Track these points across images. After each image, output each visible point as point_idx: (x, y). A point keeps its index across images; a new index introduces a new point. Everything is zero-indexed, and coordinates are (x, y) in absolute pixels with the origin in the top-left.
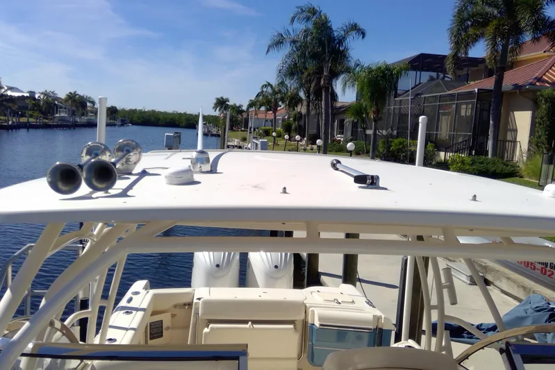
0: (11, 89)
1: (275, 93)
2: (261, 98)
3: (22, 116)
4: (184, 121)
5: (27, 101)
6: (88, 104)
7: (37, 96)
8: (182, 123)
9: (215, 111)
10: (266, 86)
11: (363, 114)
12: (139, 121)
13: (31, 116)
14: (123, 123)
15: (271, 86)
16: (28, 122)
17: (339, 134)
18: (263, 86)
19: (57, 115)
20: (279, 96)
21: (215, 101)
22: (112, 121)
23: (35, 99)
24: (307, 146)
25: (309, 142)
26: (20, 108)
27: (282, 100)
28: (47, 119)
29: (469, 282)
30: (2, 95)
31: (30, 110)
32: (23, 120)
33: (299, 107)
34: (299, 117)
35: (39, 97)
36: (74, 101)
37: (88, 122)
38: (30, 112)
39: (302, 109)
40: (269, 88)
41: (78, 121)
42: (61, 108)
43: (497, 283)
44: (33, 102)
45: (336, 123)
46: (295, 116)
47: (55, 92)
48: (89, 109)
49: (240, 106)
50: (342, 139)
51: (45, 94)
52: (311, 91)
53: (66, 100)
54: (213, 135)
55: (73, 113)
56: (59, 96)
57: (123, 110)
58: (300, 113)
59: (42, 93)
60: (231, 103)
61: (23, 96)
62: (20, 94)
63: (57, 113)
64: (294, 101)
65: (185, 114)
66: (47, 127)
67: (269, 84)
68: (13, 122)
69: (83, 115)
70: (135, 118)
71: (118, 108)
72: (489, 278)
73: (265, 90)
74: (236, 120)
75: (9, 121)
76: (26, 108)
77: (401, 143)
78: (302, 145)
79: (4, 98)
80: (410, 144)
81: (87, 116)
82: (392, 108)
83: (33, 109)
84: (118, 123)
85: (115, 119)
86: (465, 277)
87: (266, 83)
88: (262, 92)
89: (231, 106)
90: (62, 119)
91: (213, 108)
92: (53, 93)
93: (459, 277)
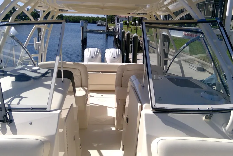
3: (25, 19)
12: (73, 21)
29: (197, 70)
43: (207, 70)
57: (66, 16)
70: (71, 19)
72: (205, 68)
86: (196, 68)
93: (193, 69)
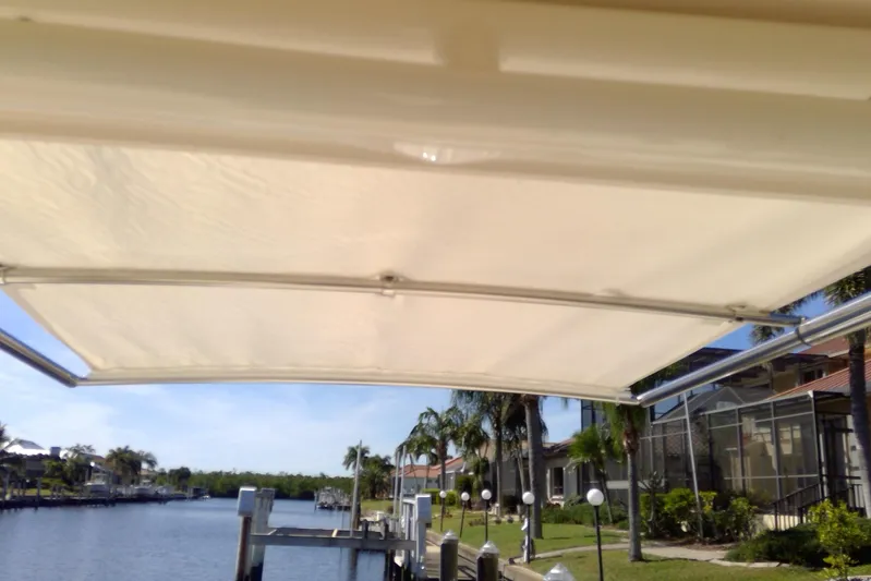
0: (21, 442)
1: (442, 425)
2: (419, 434)
3: (32, 485)
4: (297, 488)
5: (46, 463)
6: (145, 466)
7: (61, 455)
8: (293, 490)
9: (347, 468)
10: (426, 414)
11: (600, 449)
12: (225, 492)
13: (46, 486)
14: (198, 495)
15: (436, 414)
16: (39, 496)
17: (556, 493)
18: (422, 415)
19: (89, 484)
20: (448, 430)
21: (346, 452)
22: (180, 492)
23: (57, 458)
24: (502, 515)
25: (505, 510)
26: (30, 473)
27: (454, 436)
28: (72, 490)
30: (3, 453)
31: (47, 476)
32: (32, 492)
33: (483, 449)
34: (483, 467)
35: (66, 455)
36: (122, 460)
37: (139, 495)
38: (47, 481)
39: (488, 452)
40: (432, 418)
41: (124, 492)
42: (97, 471)
44: (54, 464)
45: (548, 475)
46: (477, 465)
47: (93, 447)
48: (143, 473)
49: (387, 459)
50: (562, 504)
51: (76, 450)
52: (502, 418)
53: (109, 459)
54: (340, 508)
55: (118, 481)
56: (98, 453)
57: (201, 475)
58: (485, 460)
59: (70, 450)
60: (371, 454)
61: (40, 455)
62: (35, 452)
63: (89, 479)
64: (475, 439)
65: (300, 476)
66: (69, 503)
67: (432, 412)
68: (13, 497)
69: (133, 482)
70: (218, 487)
71: (192, 470)
73: (425, 421)
74: (381, 483)
75: (5, 493)
76: (40, 473)
77: (682, 498)
78: (492, 516)
79: (6, 457)
80: (700, 498)
81: (138, 484)
82: (650, 438)
83: (51, 476)
84: (189, 493)
85: (185, 488)
87: (426, 410)
88: (421, 424)
89: (373, 458)
90: (96, 490)
91: (345, 463)
92: (89, 448)
